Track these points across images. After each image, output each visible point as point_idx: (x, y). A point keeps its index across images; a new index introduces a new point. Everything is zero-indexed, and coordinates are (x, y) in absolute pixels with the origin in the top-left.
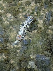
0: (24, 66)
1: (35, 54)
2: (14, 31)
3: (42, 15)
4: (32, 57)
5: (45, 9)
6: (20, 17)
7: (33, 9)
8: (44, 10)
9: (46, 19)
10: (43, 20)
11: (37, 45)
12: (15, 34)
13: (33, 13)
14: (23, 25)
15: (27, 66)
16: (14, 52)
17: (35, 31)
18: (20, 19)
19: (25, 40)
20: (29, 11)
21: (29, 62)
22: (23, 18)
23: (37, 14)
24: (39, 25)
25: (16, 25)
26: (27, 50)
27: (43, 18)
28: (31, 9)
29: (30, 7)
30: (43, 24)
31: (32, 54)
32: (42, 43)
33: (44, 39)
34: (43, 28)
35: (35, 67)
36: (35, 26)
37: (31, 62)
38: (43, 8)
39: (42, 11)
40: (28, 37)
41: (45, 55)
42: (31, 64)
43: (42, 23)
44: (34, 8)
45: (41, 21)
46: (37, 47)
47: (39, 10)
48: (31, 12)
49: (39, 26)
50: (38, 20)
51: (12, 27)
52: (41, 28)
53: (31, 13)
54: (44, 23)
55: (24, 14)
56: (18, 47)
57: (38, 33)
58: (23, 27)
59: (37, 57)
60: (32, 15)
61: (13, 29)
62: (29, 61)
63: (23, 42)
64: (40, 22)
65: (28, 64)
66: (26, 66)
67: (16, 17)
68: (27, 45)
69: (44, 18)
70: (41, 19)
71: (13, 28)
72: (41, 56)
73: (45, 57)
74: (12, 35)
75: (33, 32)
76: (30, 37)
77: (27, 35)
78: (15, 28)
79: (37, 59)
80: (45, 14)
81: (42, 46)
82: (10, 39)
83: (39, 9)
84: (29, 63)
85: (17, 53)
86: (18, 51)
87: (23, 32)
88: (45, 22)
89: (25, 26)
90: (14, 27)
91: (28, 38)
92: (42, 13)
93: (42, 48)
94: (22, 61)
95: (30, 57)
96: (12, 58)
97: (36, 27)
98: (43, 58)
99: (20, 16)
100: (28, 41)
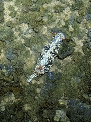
0: (48, 118)
1: (68, 98)
2: (32, 55)
3: (82, 31)
4: (61, 103)
5: (88, 22)
6: (44, 33)
7: (66, 19)
8: (85, 24)
9: (89, 40)
10: (83, 40)
11: (72, 82)
12: (34, 62)
13: (66, 27)
14: (49, 49)
15: (53, 118)
16: (31, 92)
17: (69, 59)
18: (45, 35)
19: (51, 72)
20: (59, 23)
21: (57, 111)
22: (49, 34)
23: (73, 29)
24: (77, 49)
25: (37, 46)
26: (54, 90)
27: (83, 36)
28: (64, 20)
29: (62, 16)
30: (83, 47)
31: (62, 98)
32: (80, 80)
33: (84, 74)
34: (84, 54)
35: (67, 120)
36: (70, 50)
37: (60, 111)
38: (85, 20)
39: (83, 24)
40: (56, 68)
41: (85, 101)
42: (60, 115)
43: (82, 45)
44: (69, 17)
45: (80, 41)
46: (71, 87)
47: (78, 22)
48: (64, 24)
49: (76, 51)
50: (75, 39)
51: (29, 49)
52: (79, 54)
53: (64, 27)
54: (84, 45)
55: (52, 27)
56: (39, 83)
57: (73, 62)
58: (49, 51)
59: (70, 103)
60: (65, 29)
61: (31, 53)
62: (57, 109)
63: (48, 77)
64: (78, 44)
65: (54, 114)
66: (51, 118)
67: (37, 31)
68: (53, 82)
69: (86, 37)
70: (80, 38)
71: (31, 49)
72: (78, 102)
73: (85, 104)
74: (29, 63)
75: (65, 59)
76: (59, 69)
77: (56, 64)
78: (35, 50)
79: (70, 107)
80: (87, 31)
81: (80, 86)
82: (25, 68)
83: (78, 20)
84: (57, 113)
85: (37, 94)
86: (38, 90)
87: (47, 60)
88: (87, 44)
89: (51, 50)
90: (33, 48)
91: (56, 70)
92: (82, 28)
93: (79, 88)
94: (45, 108)
95: (58, 102)
96: (28, 102)
97: (72, 51)
98: (81, 105)
99: (45, 30)
100: (56, 74)
